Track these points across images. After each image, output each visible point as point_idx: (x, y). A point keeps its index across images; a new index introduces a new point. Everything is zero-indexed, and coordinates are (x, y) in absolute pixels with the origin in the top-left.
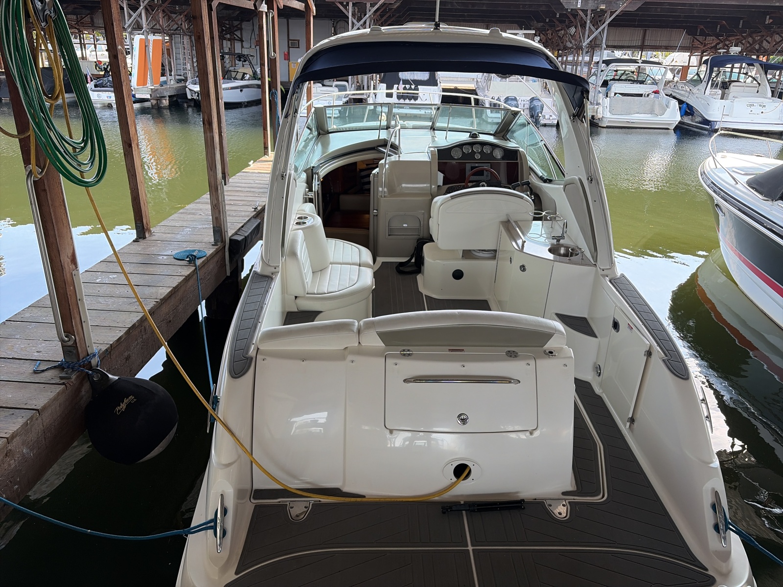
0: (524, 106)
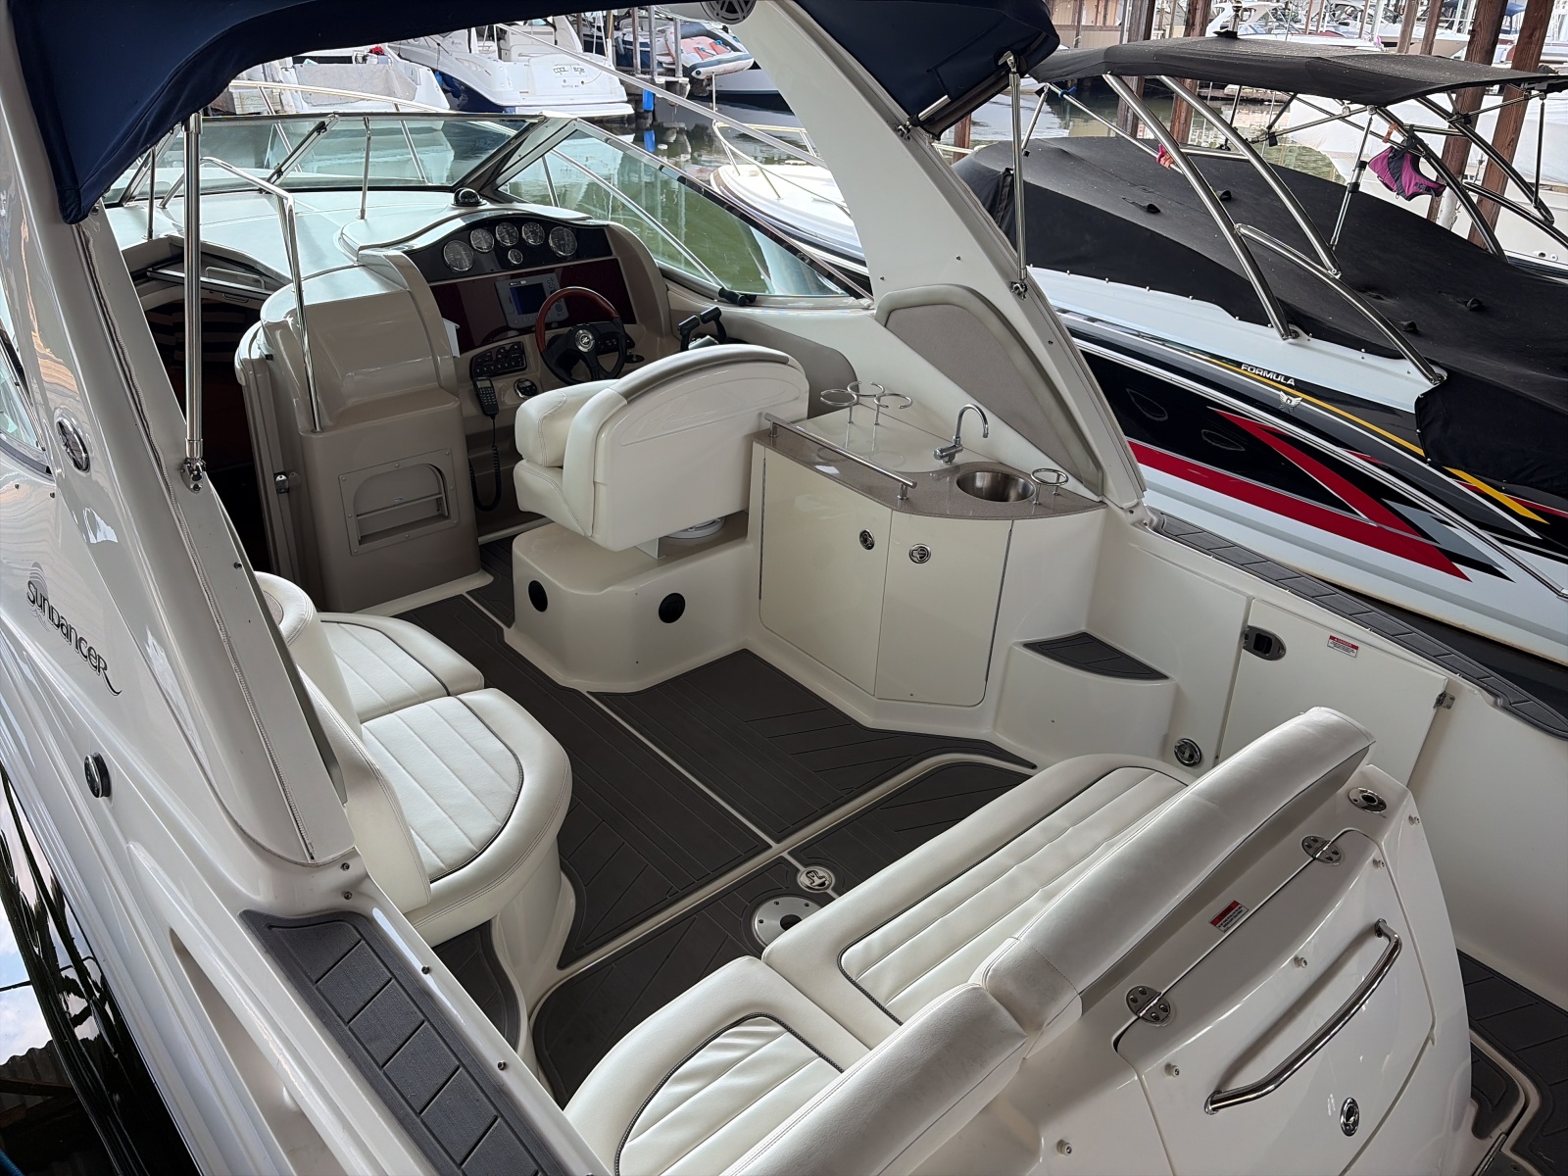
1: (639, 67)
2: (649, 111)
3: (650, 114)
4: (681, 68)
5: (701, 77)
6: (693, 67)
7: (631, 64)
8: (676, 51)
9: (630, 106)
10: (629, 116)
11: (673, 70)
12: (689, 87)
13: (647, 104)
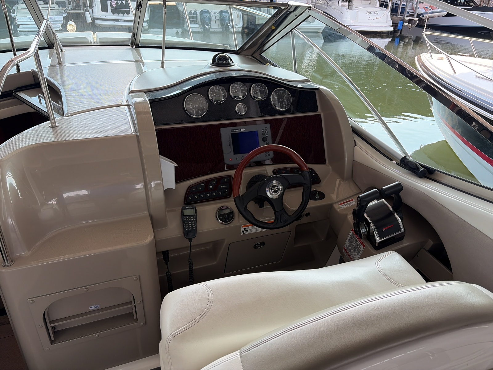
0: (215, 18)
1: (400, 13)
2: (400, 30)
3: (400, 31)
4: (416, 14)
5: (423, 18)
6: (421, 14)
7: (397, 12)
8: (416, 7)
9: (392, 28)
10: (391, 31)
11: (413, 15)
12: (418, 21)
13: (399, 27)
